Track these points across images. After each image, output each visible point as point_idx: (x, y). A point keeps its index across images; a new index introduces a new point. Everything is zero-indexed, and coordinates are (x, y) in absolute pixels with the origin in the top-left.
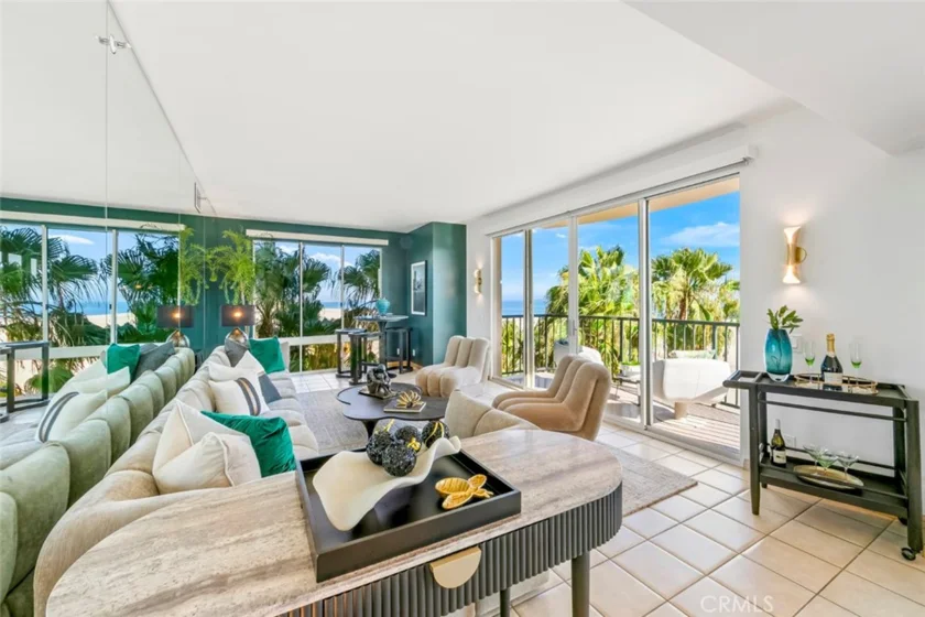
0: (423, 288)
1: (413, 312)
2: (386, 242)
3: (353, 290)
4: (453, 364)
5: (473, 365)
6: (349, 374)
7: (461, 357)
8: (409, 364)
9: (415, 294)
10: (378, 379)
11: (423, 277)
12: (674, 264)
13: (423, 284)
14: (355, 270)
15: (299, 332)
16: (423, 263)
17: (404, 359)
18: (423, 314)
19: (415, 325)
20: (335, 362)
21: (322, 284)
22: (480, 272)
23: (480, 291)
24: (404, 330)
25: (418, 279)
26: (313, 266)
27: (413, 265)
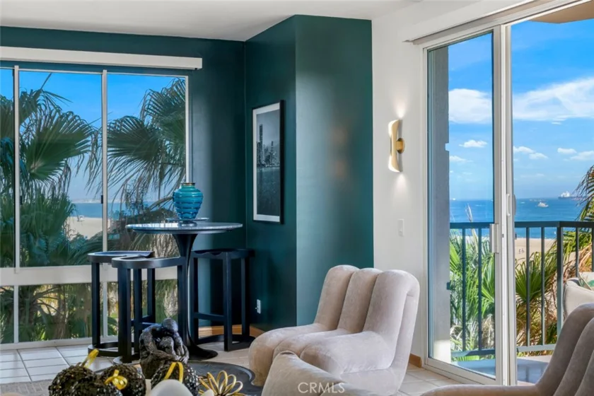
0: (276, 161)
1: (257, 217)
2: (196, 63)
3: (134, 170)
4: (334, 326)
5: (373, 328)
6: (116, 350)
7: (351, 310)
8: (246, 331)
9: (260, 175)
10: (160, 348)
11: (277, 140)
13: (276, 154)
14: (139, 124)
15: (13, 259)
16: (276, 107)
17: (236, 321)
18: (276, 219)
19: (258, 245)
20: (88, 327)
21: (73, 162)
22: (399, 125)
23: (399, 166)
24: (234, 256)
25: (266, 143)
26: (59, 124)
27: (256, 112)
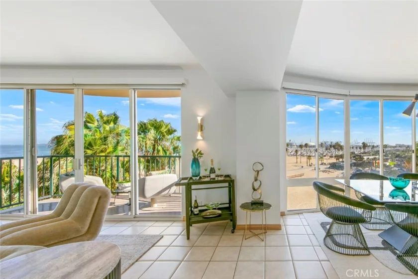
12: (149, 127)
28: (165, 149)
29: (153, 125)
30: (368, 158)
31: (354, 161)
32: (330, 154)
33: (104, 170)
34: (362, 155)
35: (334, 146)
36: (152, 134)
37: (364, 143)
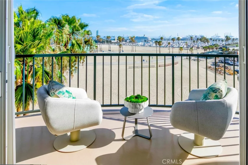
12: (64, 22)
28: (78, 42)
29: (66, 21)
30: (234, 49)
31: (221, 51)
32: (196, 46)
33: (32, 66)
34: (227, 46)
35: (200, 39)
36: (67, 29)
37: (227, 37)
